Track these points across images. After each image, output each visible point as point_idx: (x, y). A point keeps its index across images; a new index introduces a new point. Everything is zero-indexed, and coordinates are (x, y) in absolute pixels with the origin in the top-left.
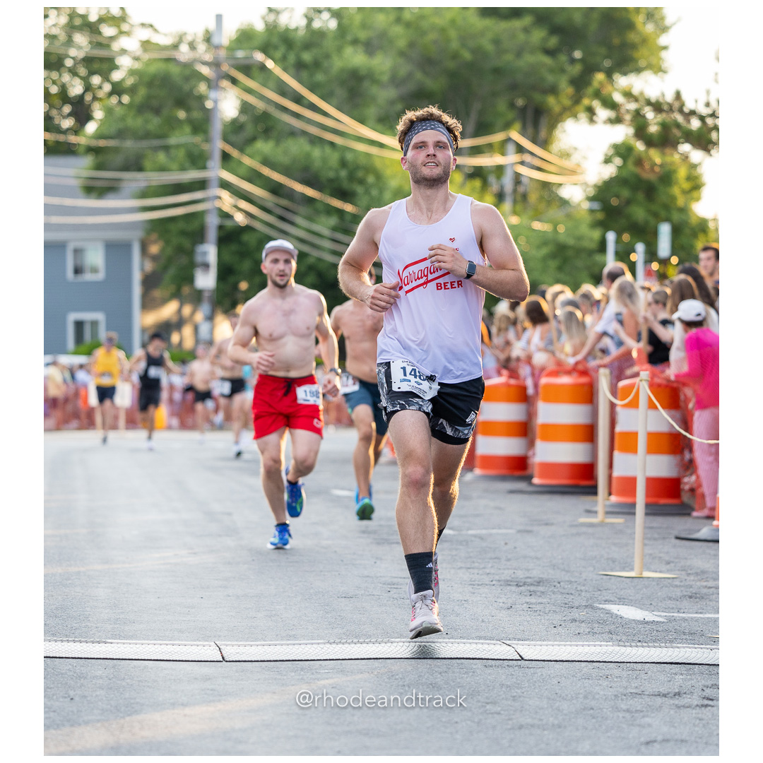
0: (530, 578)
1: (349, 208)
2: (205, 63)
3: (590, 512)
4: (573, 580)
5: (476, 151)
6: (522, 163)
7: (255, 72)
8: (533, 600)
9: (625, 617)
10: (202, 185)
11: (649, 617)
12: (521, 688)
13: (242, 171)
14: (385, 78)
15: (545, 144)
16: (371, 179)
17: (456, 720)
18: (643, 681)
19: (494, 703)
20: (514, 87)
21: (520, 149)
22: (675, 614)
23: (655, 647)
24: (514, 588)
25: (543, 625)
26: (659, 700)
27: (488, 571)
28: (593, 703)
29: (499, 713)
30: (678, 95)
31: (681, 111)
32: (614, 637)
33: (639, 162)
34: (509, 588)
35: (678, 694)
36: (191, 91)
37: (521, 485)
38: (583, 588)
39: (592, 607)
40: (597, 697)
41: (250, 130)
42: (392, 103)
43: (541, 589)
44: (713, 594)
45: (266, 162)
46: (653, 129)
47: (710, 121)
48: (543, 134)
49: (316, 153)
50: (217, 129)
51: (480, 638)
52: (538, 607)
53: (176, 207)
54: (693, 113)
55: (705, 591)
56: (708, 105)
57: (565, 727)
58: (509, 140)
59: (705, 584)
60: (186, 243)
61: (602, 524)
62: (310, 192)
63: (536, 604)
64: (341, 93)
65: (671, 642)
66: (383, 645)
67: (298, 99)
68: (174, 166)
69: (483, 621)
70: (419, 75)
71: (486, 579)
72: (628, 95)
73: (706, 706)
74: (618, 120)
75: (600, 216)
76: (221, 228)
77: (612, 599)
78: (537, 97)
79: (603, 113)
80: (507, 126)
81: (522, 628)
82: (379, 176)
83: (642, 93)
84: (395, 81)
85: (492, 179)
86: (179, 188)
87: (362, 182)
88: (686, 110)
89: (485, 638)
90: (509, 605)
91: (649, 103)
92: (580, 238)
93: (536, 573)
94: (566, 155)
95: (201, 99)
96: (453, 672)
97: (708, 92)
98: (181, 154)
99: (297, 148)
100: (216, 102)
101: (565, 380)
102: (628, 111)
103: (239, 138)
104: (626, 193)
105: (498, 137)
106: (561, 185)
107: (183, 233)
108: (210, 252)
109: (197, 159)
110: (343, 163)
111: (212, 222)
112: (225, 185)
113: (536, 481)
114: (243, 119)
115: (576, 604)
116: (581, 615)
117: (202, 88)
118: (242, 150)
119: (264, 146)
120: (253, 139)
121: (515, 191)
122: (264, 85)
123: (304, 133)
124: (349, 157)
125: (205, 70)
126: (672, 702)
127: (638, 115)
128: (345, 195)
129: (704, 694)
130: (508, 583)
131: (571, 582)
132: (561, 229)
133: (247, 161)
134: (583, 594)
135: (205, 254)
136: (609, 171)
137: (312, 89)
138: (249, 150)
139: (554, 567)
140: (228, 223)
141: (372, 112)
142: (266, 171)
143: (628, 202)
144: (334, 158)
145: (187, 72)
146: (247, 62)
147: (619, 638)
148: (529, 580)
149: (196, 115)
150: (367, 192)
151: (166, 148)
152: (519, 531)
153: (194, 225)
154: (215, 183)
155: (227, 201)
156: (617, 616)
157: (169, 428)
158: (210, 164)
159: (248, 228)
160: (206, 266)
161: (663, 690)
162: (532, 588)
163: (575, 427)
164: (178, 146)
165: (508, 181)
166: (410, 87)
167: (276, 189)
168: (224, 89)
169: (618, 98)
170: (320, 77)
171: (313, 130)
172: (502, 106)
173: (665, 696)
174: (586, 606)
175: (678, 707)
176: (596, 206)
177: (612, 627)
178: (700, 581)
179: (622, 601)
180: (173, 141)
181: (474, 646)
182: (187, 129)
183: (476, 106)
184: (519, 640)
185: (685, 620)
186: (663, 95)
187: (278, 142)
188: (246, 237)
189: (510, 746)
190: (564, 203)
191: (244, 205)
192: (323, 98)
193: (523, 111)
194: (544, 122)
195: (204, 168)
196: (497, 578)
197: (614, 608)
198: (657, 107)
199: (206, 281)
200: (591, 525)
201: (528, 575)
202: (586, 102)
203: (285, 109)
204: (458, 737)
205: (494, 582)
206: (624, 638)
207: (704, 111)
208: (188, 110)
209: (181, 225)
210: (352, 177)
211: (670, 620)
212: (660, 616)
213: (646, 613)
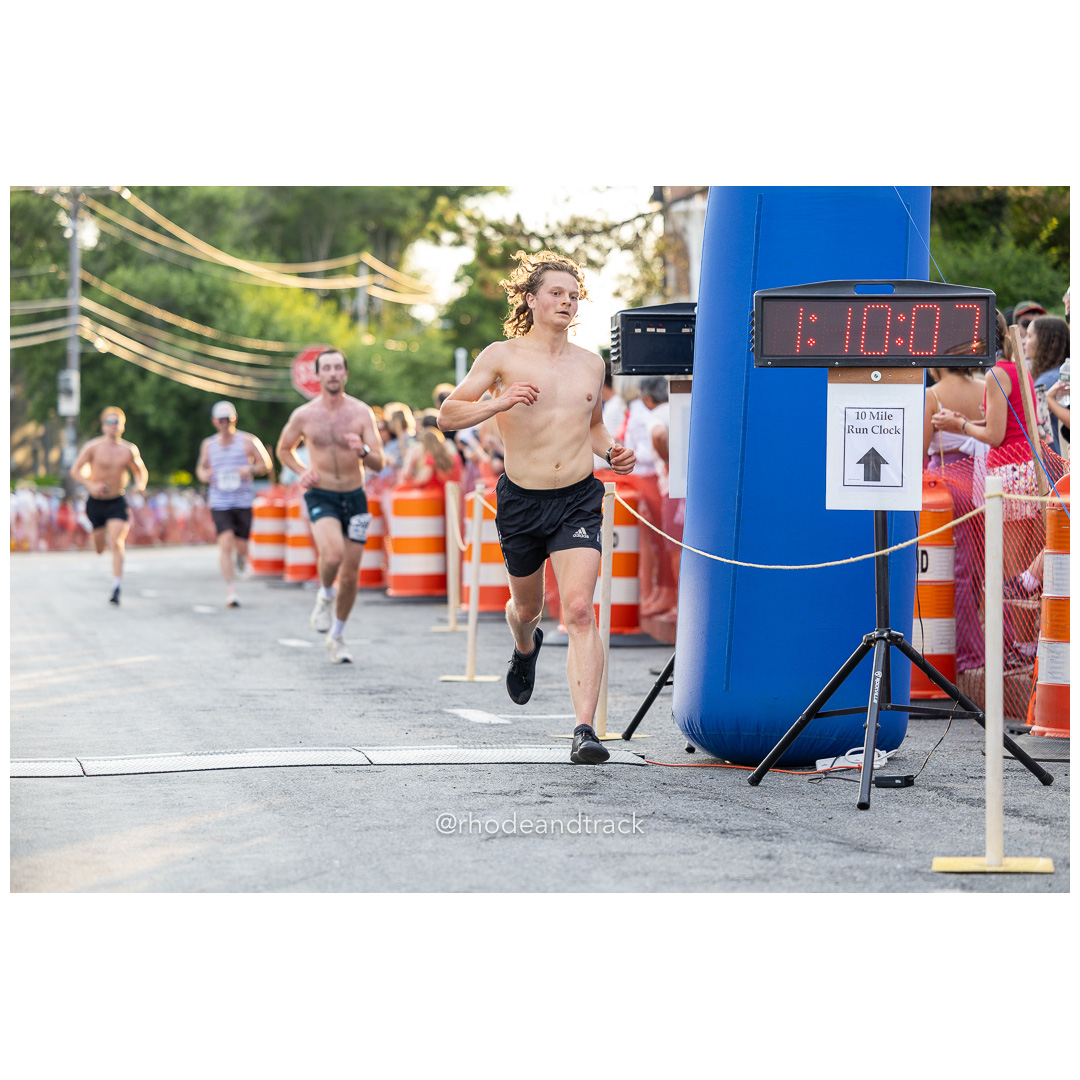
0: (381, 686)
1: (208, 332)
2: (63, 195)
3: (443, 621)
4: (424, 686)
5: (328, 274)
6: (375, 284)
7: (114, 202)
8: (385, 707)
9: (472, 720)
10: (63, 313)
11: (495, 719)
12: (370, 792)
13: (102, 298)
14: (240, 205)
15: (396, 265)
16: (228, 304)
17: (306, 824)
18: (486, 781)
19: (343, 807)
20: (365, 212)
21: (373, 271)
22: (520, 717)
23: (498, 748)
24: (367, 697)
25: (394, 730)
26: (501, 799)
27: (342, 680)
28: (438, 804)
29: (347, 816)
30: (518, 219)
31: (521, 234)
32: (461, 740)
33: (483, 284)
34: (362, 696)
35: (518, 792)
36: (51, 222)
37: (377, 597)
38: (433, 694)
39: (441, 712)
40: (442, 797)
41: (109, 258)
42: (246, 229)
43: (392, 696)
44: (557, 696)
45: (127, 290)
46: (496, 251)
47: (549, 242)
48: (394, 256)
49: (176, 280)
50: (76, 258)
51: (332, 745)
52: (389, 714)
53: (39, 336)
54: (533, 235)
55: (549, 693)
56: (547, 226)
57: (410, 827)
58: (362, 262)
59: (549, 686)
60: (51, 370)
61: (454, 632)
62: (169, 318)
63: (387, 711)
64: (196, 220)
65: (515, 742)
66: (238, 755)
67: (156, 228)
68: (38, 295)
69: (336, 729)
70: (272, 202)
71: (340, 689)
72: (471, 219)
73: (545, 802)
74: (460, 243)
75: (451, 335)
76: (83, 355)
77: (461, 703)
78: (388, 221)
79: (448, 237)
80: (359, 249)
81: (373, 734)
82: (236, 301)
83: (483, 218)
84: (249, 207)
85: (347, 301)
86: (41, 317)
87: (220, 306)
88: (526, 233)
89: (337, 745)
90: (362, 713)
91: (491, 225)
92: (432, 356)
93: (388, 681)
94: (416, 276)
95: (62, 229)
96: (306, 779)
97: (547, 214)
98: (44, 283)
99: (156, 274)
100: (75, 232)
101: (416, 494)
102: (471, 234)
103: (100, 266)
104: (475, 311)
105: (350, 261)
106: (410, 306)
107: (49, 361)
108: (73, 378)
109: (58, 289)
110: (201, 288)
111: (74, 349)
112: (85, 312)
113: (391, 592)
114: (102, 247)
115: (426, 709)
116: (428, 719)
117: (63, 219)
118: (102, 278)
119: (124, 274)
120: (113, 268)
121: (368, 312)
122: (122, 213)
123: (162, 260)
124: (207, 282)
125: (63, 202)
126: (513, 800)
127: (481, 238)
128: (202, 319)
129: (544, 791)
130: (360, 692)
131: (421, 689)
132: (415, 348)
133: (107, 289)
134: (433, 700)
135: (68, 380)
136: (459, 291)
137: (170, 216)
138: (111, 277)
139: (406, 674)
140: (90, 351)
141: (227, 238)
142: (126, 299)
143: (479, 320)
144: (191, 284)
145: (46, 203)
146: (104, 193)
147: (465, 741)
148: (382, 688)
149: (56, 245)
150: (225, 315)
151: (29, 279)
152: (375, 642)
153: (58, 352)
154: (77, 311)
155: (87, 328)
156: (464, 720)
157: (37, 550)
158: (71, 292)
159: (109, 355)
160: (69, 393)
161: (506, 788)
162: (384, 696)
163: (426, 540)
164: (40, 276)
165: (361, 304)
166: (264, 213)
167: (136, 316)
168: (82, 220)
169: (462, 222)
170: (176, 206)
171: (171, 257)
172: (353, 229)
173: (506, 794)
174: (435, 712)
175: (518, 804)
176: (448, 324)
177: (459, 731)
178: (546, 683)
179: (470, 705)
180: (34, 270)
181: (325, 752)
182: (48, 259)
183: (329, 232)
184: (370, 745)
185: (529, 721)
186: (504, 219)
187: (138, 268)
188: (109, 364)
189: (357, 847)
190: (416, 322)
191: (105, 331)
192: (180, 225)
193: (374, 235)
194: (395, 245)
195: (64, 296)
196: (351, 686)
197: (463, 713)
198: (499, 228)
199: (70, 406)
200: (443, 634)
201: (380, 683)
202: (431, 226)
203: (143, 238)
204: (308, 840)
205: (348, 691)
206: (470, 741)
207: (543, 232)
208: (48, 240)
209: (45, 353)
210: (210, 301)
211: (515, 722)
212: (505, 719)
213: (492, 716)
